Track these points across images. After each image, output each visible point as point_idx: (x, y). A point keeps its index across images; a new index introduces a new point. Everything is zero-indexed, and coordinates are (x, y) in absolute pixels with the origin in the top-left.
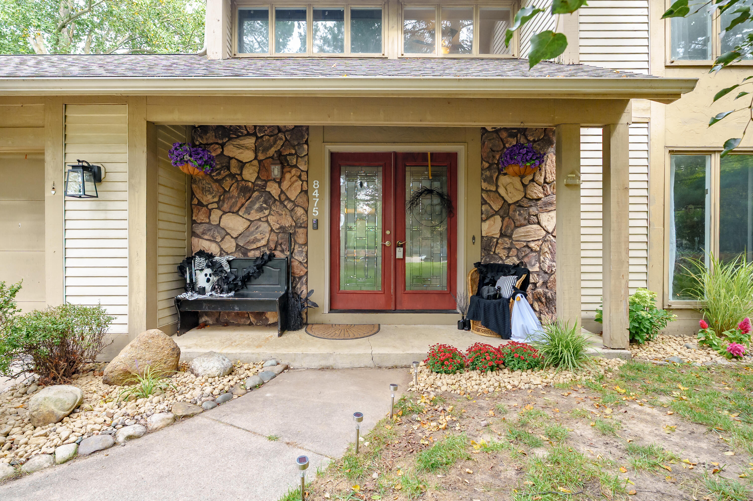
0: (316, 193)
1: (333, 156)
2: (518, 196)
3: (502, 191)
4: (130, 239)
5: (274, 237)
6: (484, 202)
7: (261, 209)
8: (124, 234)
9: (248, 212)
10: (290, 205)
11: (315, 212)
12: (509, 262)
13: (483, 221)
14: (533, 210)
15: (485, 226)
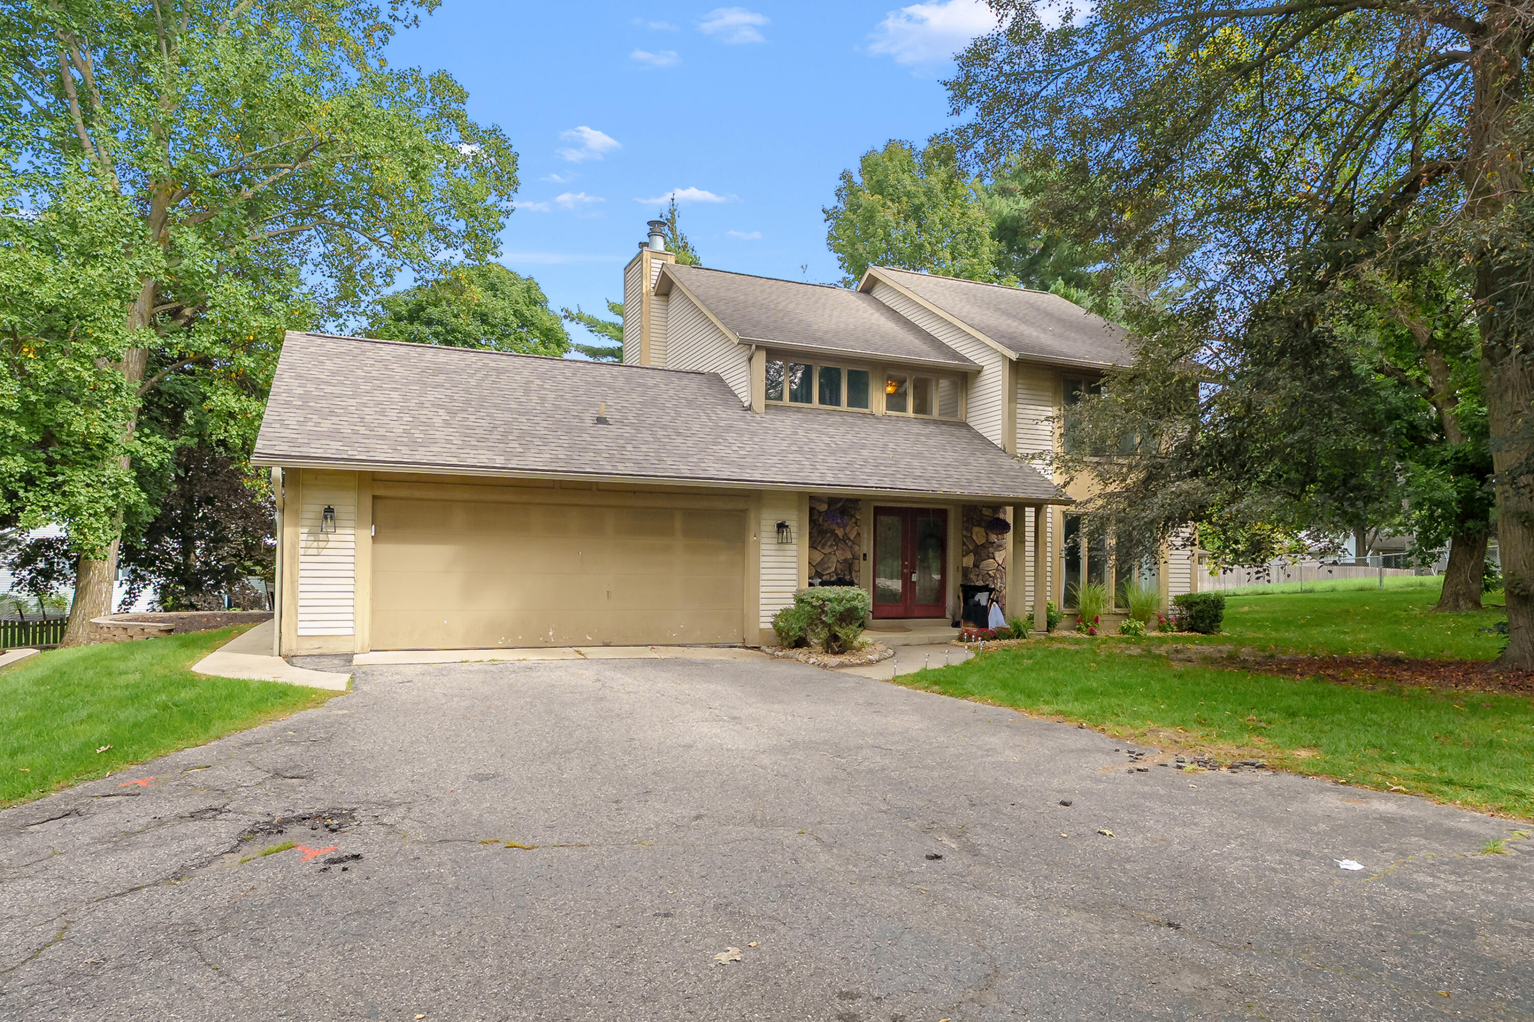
0: (865, 535)
1: (875, 508)
2: (983, 541)
3: (975, 537)
4: (798, 568)
5: (839, 566)
6: (964, 544)
7: (831, 546)
8: (794, 565)
9: (823, 546)
10: (850, 544)
11: (865, 549)
12: (978, 584)
13: (964, 556)
14: (991, 550)
15: (965, 559)
